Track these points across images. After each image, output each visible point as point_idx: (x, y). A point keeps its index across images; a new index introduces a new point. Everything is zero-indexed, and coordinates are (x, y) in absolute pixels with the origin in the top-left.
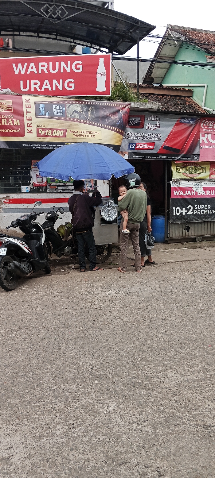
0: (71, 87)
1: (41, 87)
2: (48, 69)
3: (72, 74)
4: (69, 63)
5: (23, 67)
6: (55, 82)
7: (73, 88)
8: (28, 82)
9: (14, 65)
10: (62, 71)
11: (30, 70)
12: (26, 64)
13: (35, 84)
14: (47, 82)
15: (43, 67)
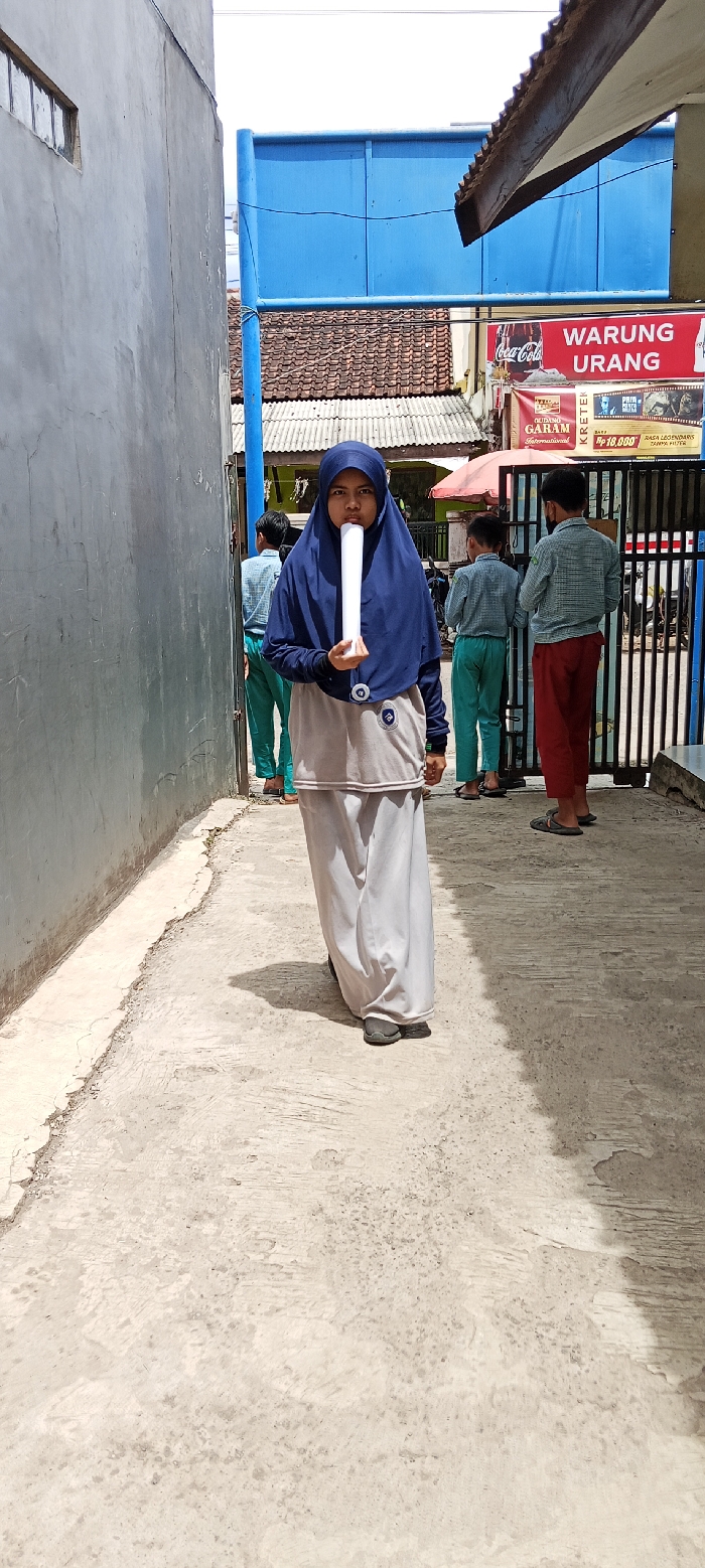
0: (654, 365)
1: (605, 366)
2: (619, 337)
3: (657, 345)
4: (653, 327)
5: (579, 333)
6: (629, 357)
7: (657, 367)
8: (586, 358)
9: (565, 331)
10: (641, 340)
11: (590, 339)
12: (584, 330)
13: (597, 362)
14: (615, 357)
15: (612, 333)
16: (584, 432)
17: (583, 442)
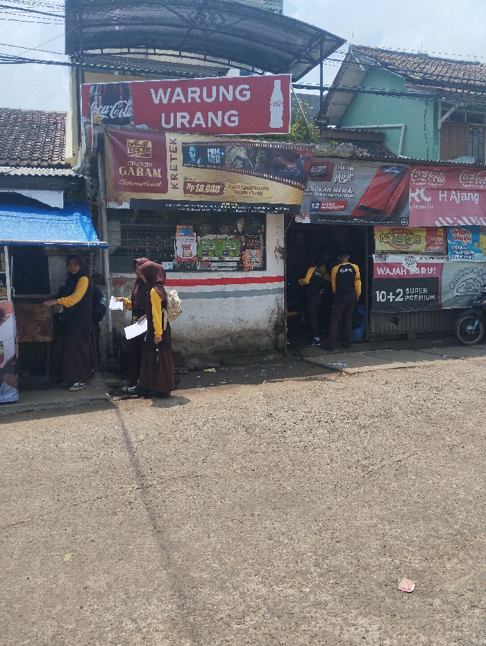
0: (234, 122)
1: (190, 122)
2: (201, 97)
3: (235, 104)
4: (231, 87)
5: (165, 94)
6: (211, 114)
7: (236, 124)
8: (172, 115)
9: (152, 91)
10: (221, 100)
11: (175, 98)
12: (169, 90)
13: (182, 119)
14: (199, 114)
15: (195, 94)
16: (174, 178)
17: (175, 187)
